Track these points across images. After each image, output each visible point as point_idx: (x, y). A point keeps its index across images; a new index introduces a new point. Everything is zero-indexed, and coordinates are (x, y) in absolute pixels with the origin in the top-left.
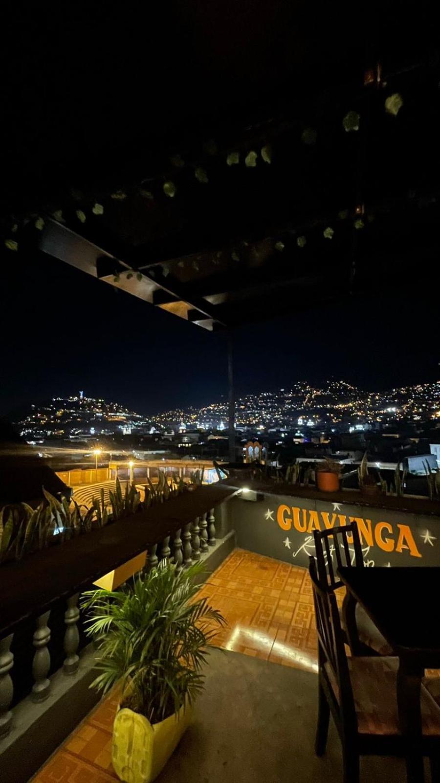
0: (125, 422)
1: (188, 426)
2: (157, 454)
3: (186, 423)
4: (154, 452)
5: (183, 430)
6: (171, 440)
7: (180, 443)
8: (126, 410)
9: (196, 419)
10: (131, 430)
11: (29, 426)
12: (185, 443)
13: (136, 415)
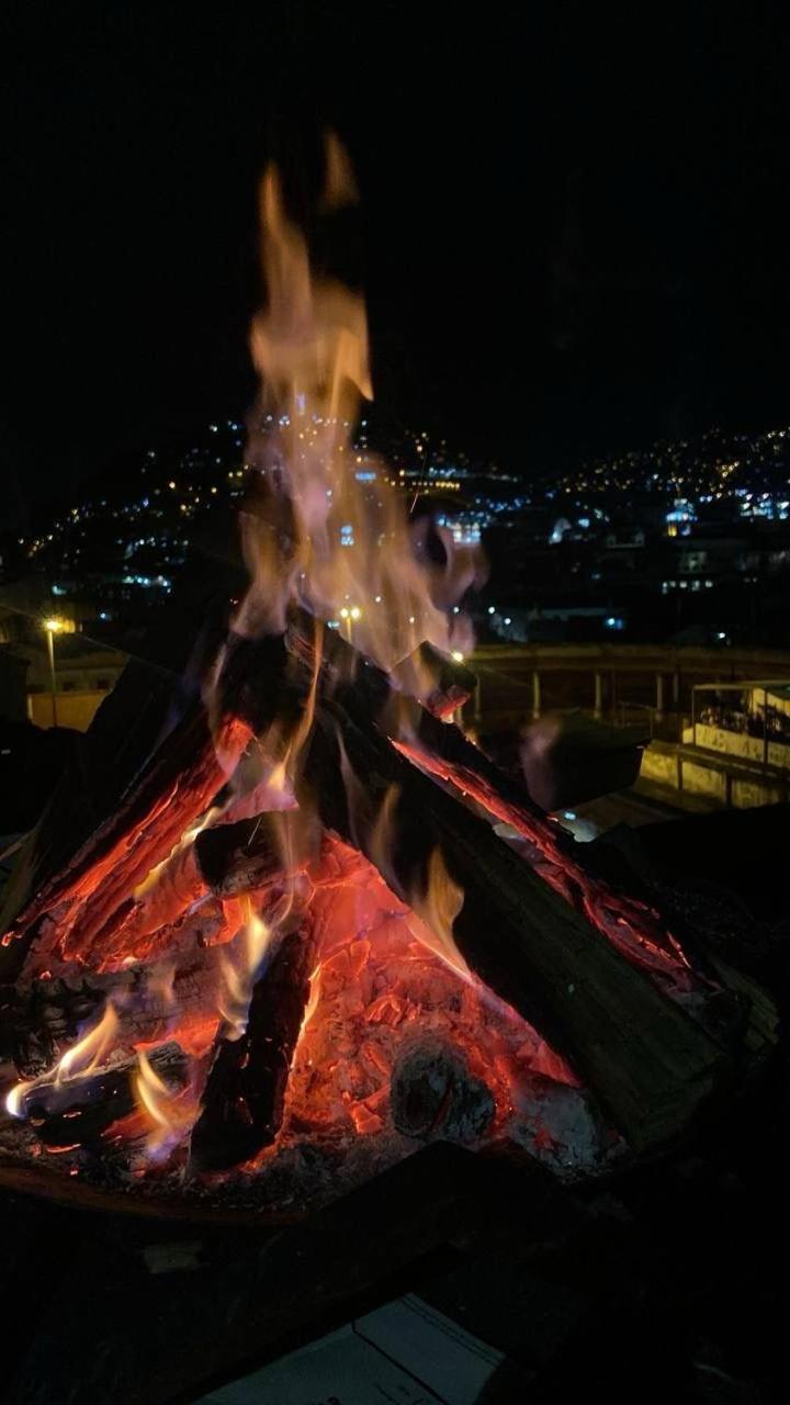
0: (458, 501)
1: (700, 510)
2: (573, 620)
3: (693, 498)
4: (564, 615)
5: (680, 525)
6: (631, 565)
7: (668, 580)
8: (461, 456)
9: (735, 481)
10: (481, 529)
11: (145, 526)
12: (690, 579)
13: (499, 473)
